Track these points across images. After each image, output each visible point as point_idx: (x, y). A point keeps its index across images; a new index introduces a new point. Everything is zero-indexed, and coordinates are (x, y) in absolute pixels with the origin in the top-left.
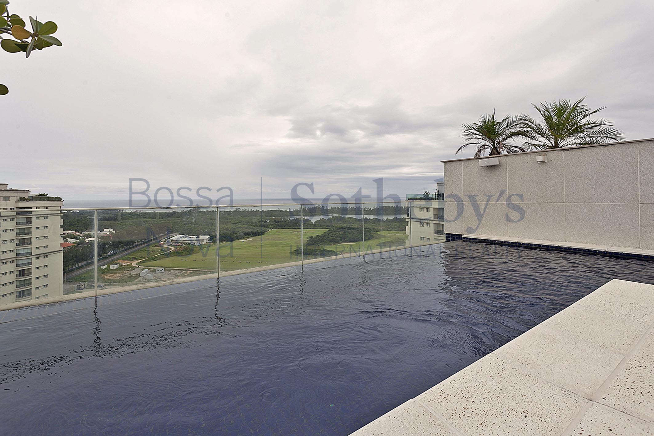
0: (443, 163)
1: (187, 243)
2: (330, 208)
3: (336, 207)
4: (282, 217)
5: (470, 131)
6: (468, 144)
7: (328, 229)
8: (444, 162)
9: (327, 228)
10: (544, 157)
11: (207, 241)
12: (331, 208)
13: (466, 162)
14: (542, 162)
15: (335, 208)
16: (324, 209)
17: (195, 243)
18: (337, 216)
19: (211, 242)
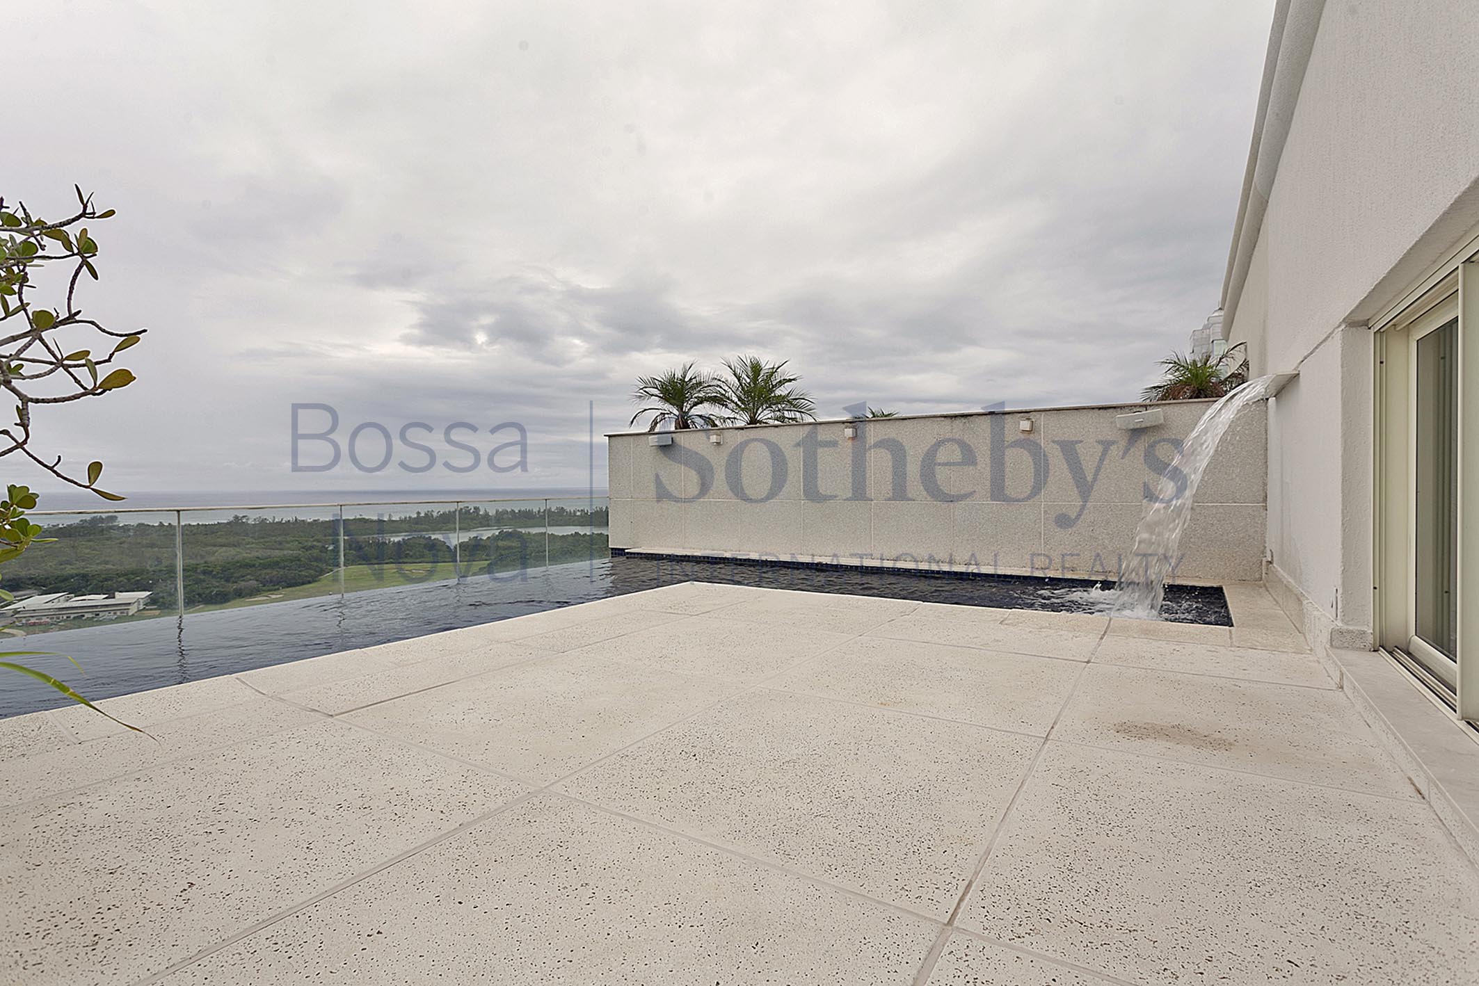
0: (607, 438)
1: (72, 616)
2: (495, 512)
3: (509, 510)
4: (371, 536)
5: (646, 390)
6: (645, 410)
7: (488, 562)
8: (610, 436)
9: (486, 560)
10: (719, 437)
11: (141, 607)
12: (497, 511)
13: (635, 437)
14: (718, 444)
15: (506, 512)
16: (478, 514)
17: (101, 614)
18: (510, 530)
19: (155, 609)
